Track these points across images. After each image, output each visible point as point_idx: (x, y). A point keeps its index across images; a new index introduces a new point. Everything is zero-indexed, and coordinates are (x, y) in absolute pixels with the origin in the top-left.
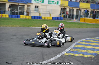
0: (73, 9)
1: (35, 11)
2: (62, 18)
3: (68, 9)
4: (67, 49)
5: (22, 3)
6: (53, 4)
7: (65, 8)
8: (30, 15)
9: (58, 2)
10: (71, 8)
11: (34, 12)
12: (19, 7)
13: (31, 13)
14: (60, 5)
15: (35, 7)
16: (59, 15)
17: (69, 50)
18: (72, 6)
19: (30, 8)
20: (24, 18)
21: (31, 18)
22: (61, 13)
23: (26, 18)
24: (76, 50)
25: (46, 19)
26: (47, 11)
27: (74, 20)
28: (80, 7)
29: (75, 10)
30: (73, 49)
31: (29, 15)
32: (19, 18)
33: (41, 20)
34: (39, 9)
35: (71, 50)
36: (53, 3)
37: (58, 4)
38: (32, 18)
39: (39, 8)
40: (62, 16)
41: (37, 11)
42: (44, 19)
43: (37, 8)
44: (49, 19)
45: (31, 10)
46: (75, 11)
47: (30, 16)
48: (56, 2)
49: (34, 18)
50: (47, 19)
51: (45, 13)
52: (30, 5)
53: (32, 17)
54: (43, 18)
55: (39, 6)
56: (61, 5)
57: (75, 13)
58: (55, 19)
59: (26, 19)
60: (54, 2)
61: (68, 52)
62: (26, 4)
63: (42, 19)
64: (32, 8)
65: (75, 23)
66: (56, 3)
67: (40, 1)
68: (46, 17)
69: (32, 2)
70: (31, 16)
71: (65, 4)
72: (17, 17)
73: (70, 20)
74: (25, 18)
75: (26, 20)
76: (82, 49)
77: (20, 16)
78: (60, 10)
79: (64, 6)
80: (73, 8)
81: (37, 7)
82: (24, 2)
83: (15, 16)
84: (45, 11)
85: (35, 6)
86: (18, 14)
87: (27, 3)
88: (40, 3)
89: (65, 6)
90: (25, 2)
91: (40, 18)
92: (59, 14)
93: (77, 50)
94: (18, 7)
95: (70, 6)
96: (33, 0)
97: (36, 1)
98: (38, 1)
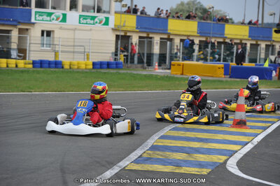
0: (151, 38)
1: (43, 45)
2: (121, 63)
3: (135, 39)
4: (133, 153)
5: (3, 25)
6: (94, 24)
7: (128, 34)
8: (27, 58)
9: (107, 19)
10: (145, 35)
11: (38, 49)
13: (29, 51)
14: (113, 27)
15: (43, 35)
16: (110, 55)
17: (140, 156)
18: (146, 28)
19: (26, 37)
20: (10, 66)
21: (31, 66)
22: (117, 49)
23: (17, 66)
24: (158, 155)
25: (76, 67)
26: (76, 44)
27: (155, 69)
28: (169, 31)
29: (157, 39)
30: (149, 152)
31: (24, 58)
33: (61, 69)
34: (53, 41)
35: (145, 155)
36: (92, 22)
38: (34, 67)
39: (53, 38)
40: (121, 58)
41: (49, 45)
42: (70, 68)
43: (48, 38)
44: (83, 66)
45: (30, 43)
46: (155, 42)
47: (27, 61)
48: (100, 18)
49: (41, 67)
50: (78, 68)
51: (72, 50)
52: (27, 29)
53: (34, 63)
54: (67, 67)
55: (53, 31)
56: (115, 26)
57: (156, 50)
58: (101, 68)
59: (17, 70)
60: (96, 20)
61: (136, 161)
62: (15, 26)
63: (63, 68)
64: (32, 38)
65: (157, 78)
66: (100, 23)
67: (55, 18)
68: (75, 62)
69: (33, 20)
70: (31, 62)
71: (126, 24)
74: (15, 66)
75: (16, 72)
76: (177, 151)
78: (114, 42)
79: (124, 29)
80: (150, 36)
81: (49, 33)
82: (9, 20)
84: (72, 44)
85: (43, 32)
87: (19, 22)
88: (57, 22)
89: (129, 29)
90: (13, 21)
91: (57, 64)
92: (110, 52)
93: (161, 153)
95: (141, 28)
96: (36, 15)
97: (45, 17)
98: (50, 17)
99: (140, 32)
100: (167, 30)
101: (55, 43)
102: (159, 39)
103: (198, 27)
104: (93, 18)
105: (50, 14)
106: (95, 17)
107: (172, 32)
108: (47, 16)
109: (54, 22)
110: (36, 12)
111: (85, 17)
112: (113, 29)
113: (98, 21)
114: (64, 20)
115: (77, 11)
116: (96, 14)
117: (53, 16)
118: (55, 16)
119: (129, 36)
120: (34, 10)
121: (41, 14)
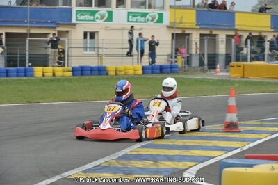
0: (215, 35)
1: (86, 48)
2: (176, 67)
3: (195, 37)
5: (40, 27)
6: (145, 22)
7: (187, 32)
8: (66, 65)
9: (161, 15)
10: (207, 32)
11: (81, 54)
12: (30, 41)
13: (68, 56)
14: (168, 24)
15: (85, 37)
16: (166, 57)
18: (208, 24)
19: (65, 41)
20: (46, 74)
21: (70, 74)
22: (172, 51)
23: (54, 75)
25: (123, 73)
28: (236, 27)
29: (222, 36)
31: (64, 66)
32: (32, 76)
33: (107, 76)
34: (98, 43)
36: (143, 19)
37: (160, 20)
38: (73, 75)
39: (98, 40)
41: (93, 48)
42: (116, 74)
43: (92, 40)
44: (131, 72)
45: (69, 48)
46: (220, 40)
47: (66, 68)
48: (153, 14)
49: (82, 74)
50: (126, 74)
51: (121, 53)
52: (67, 32)
53: (74, 70)
54: (112, 73)
55: (97, 32)
56: (170, 23)
57: (222, 49)
58: (152, 73)
59: (54, 78)
60: (148, 17)
62: (53, 28)
63: (107, 74)
64: (73, 42)
66: (153, 20)
67: (99, 17)
68: (121, 67)
69: (74, 21)
70: (71, 69)
71: (184, 20)
72: (25, 76)
73: (204, 71)
74: (51, 74)
75: (52, 81)
77: (32, 71)
78: (170, 42)
79: (182, 26)
80: (214, 33)
81: (92, 35)
82: (46, 22)
83: (17, 72)
84: (120, 46)
85: (85, 34)
86: (28, 64)
87: (58, 24)
88: (101, 22)
89: (187, 26)
90: (51, 22)
91: (101, 71)
92: (166, 54)
94: (27, 41)
95: (202, 24)
96: (77, 14)
97: (88, 17)
98: (94, 16)
99: (200, 29)
100: (234, 26)
101: (100, 46)
102: (225, 37)
103: (272, 20)
104: (144, 15)
105: (93, 13)
106: (147, 14)
107: (240, 28)
108: (90, 15)
109: (99, 21)
110: (77, 11)
111: (135, 14)
112: (168, 27)
113: (150, 19)
114: (110, 18)
115: (125, 7)
116: (147, 10)
117: (97, 15)
118: (100, 14)
119: (188, 35)
120: (75, 9)
121: (83, 13)
